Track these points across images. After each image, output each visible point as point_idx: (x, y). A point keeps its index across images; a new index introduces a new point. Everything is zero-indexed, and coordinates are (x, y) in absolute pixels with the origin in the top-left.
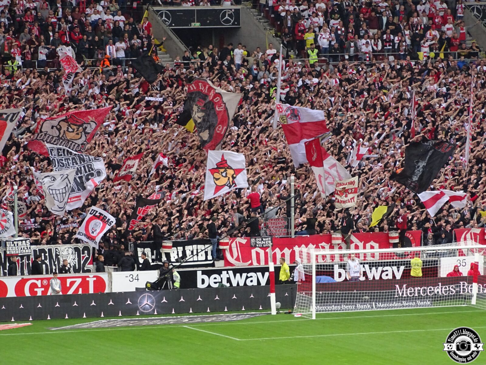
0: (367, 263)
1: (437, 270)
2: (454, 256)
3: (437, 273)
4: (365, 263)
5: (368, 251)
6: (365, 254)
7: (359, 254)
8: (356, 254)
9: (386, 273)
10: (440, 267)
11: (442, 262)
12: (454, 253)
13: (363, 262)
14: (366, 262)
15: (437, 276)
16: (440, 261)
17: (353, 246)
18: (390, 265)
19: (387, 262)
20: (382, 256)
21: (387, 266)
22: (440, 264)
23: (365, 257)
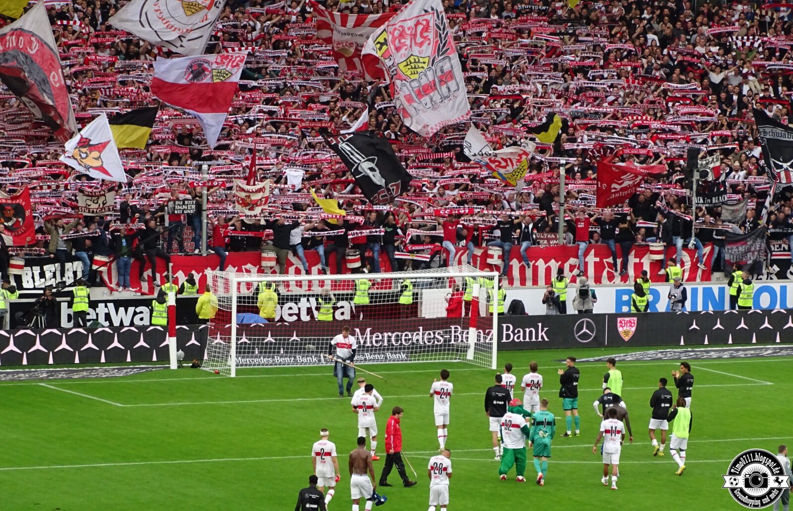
0: (313, 296)
1: (417, 308)
2: (441, 287)
3: (416, 312)
4: (309, 295)
5: (315, 277)
6: (310, 282)
7: (301, 282)
8: (297, 282)
9: (341, 310)
10: (421, 303)
11: (424, 296)
12: (442, 282)
13: (308, 293)
14: (311, 293)
15: (416, 316)
16: (421, 294)
17: (292, 269)
18: (347, 299)
19: (343, 295)
20: (335, 286)
21: (343, 300)
22: (421, 298)
23: (310, 286)
